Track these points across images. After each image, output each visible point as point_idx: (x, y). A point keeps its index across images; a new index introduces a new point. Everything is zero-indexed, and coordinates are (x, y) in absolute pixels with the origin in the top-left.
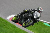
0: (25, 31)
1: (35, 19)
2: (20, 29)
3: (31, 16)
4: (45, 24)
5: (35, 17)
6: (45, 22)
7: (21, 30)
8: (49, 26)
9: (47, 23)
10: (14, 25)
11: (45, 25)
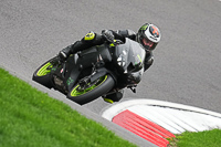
1: (121, 69)
3: (105, 60)
5: (122, 61)
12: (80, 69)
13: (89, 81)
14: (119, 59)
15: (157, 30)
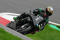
0: (20, 37)
2: (11, 34)
4: (51, 26)
6: (51, 24)
7: (14, 36)
8: (57, 30)
9: (55, 25)
10: (3, 29)
11: (51, 28)
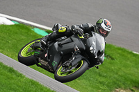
12: (61, 55)
13: (71, 64)
14: (91, 48)
15: (109, 23)
